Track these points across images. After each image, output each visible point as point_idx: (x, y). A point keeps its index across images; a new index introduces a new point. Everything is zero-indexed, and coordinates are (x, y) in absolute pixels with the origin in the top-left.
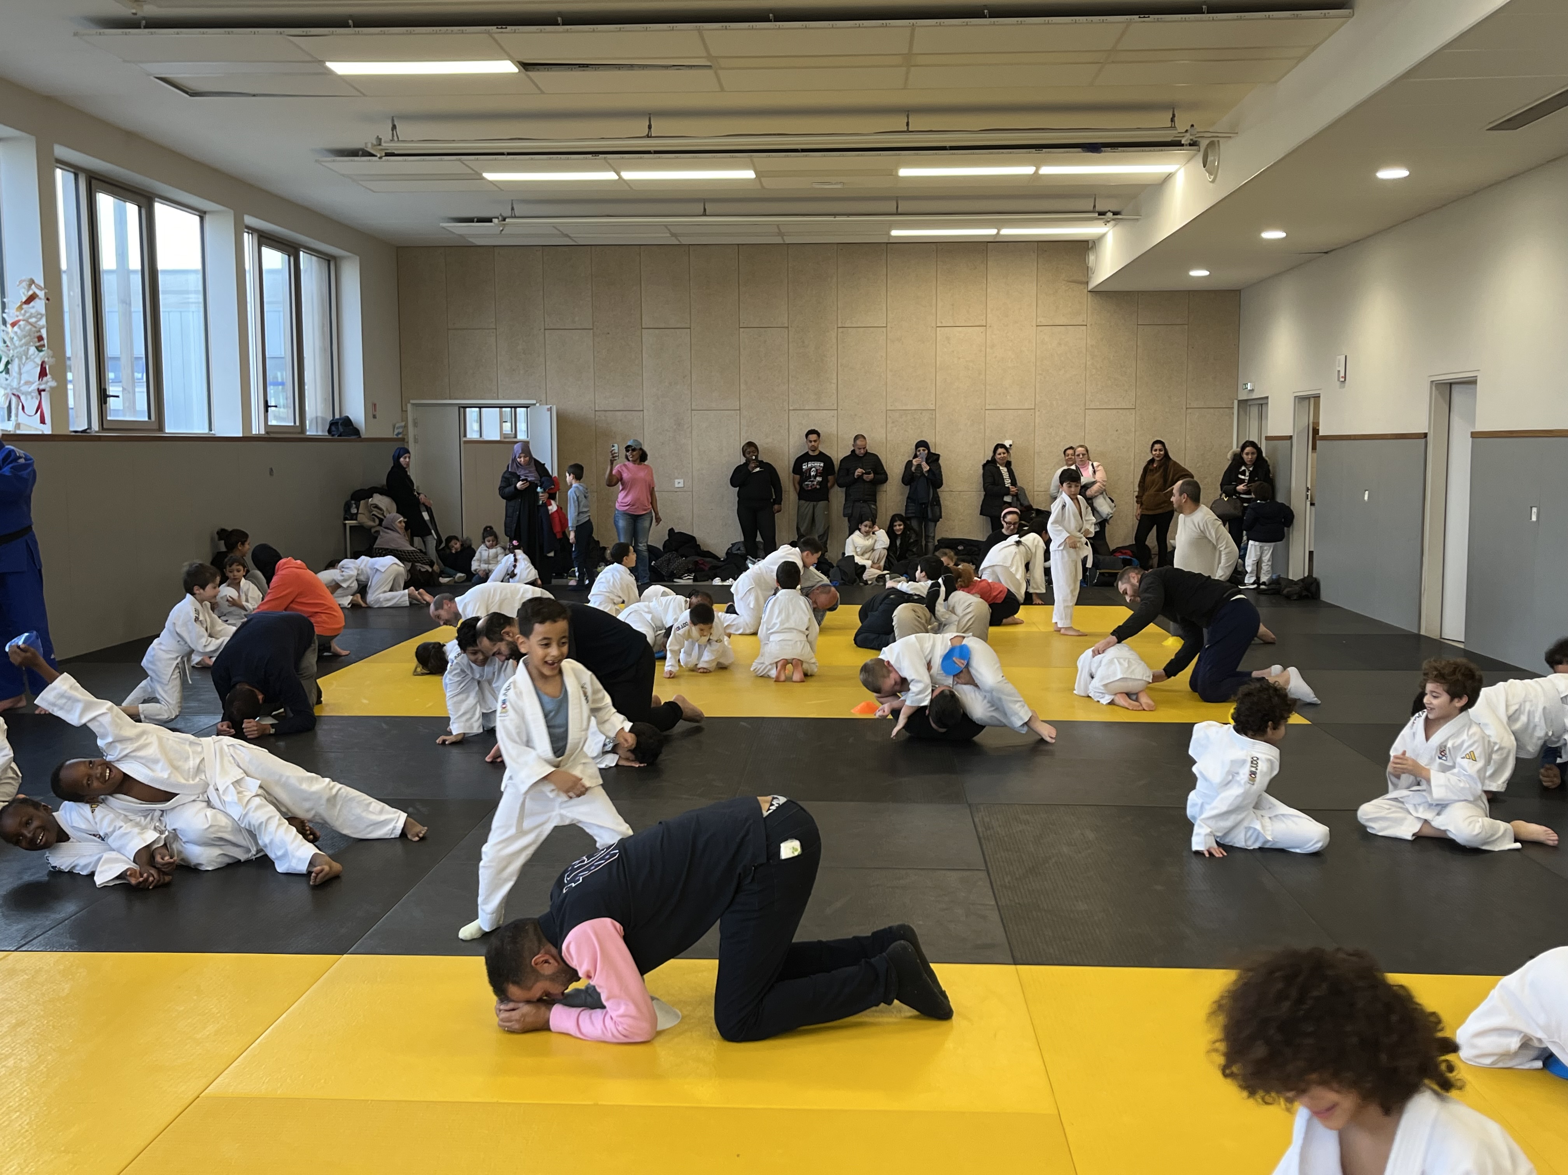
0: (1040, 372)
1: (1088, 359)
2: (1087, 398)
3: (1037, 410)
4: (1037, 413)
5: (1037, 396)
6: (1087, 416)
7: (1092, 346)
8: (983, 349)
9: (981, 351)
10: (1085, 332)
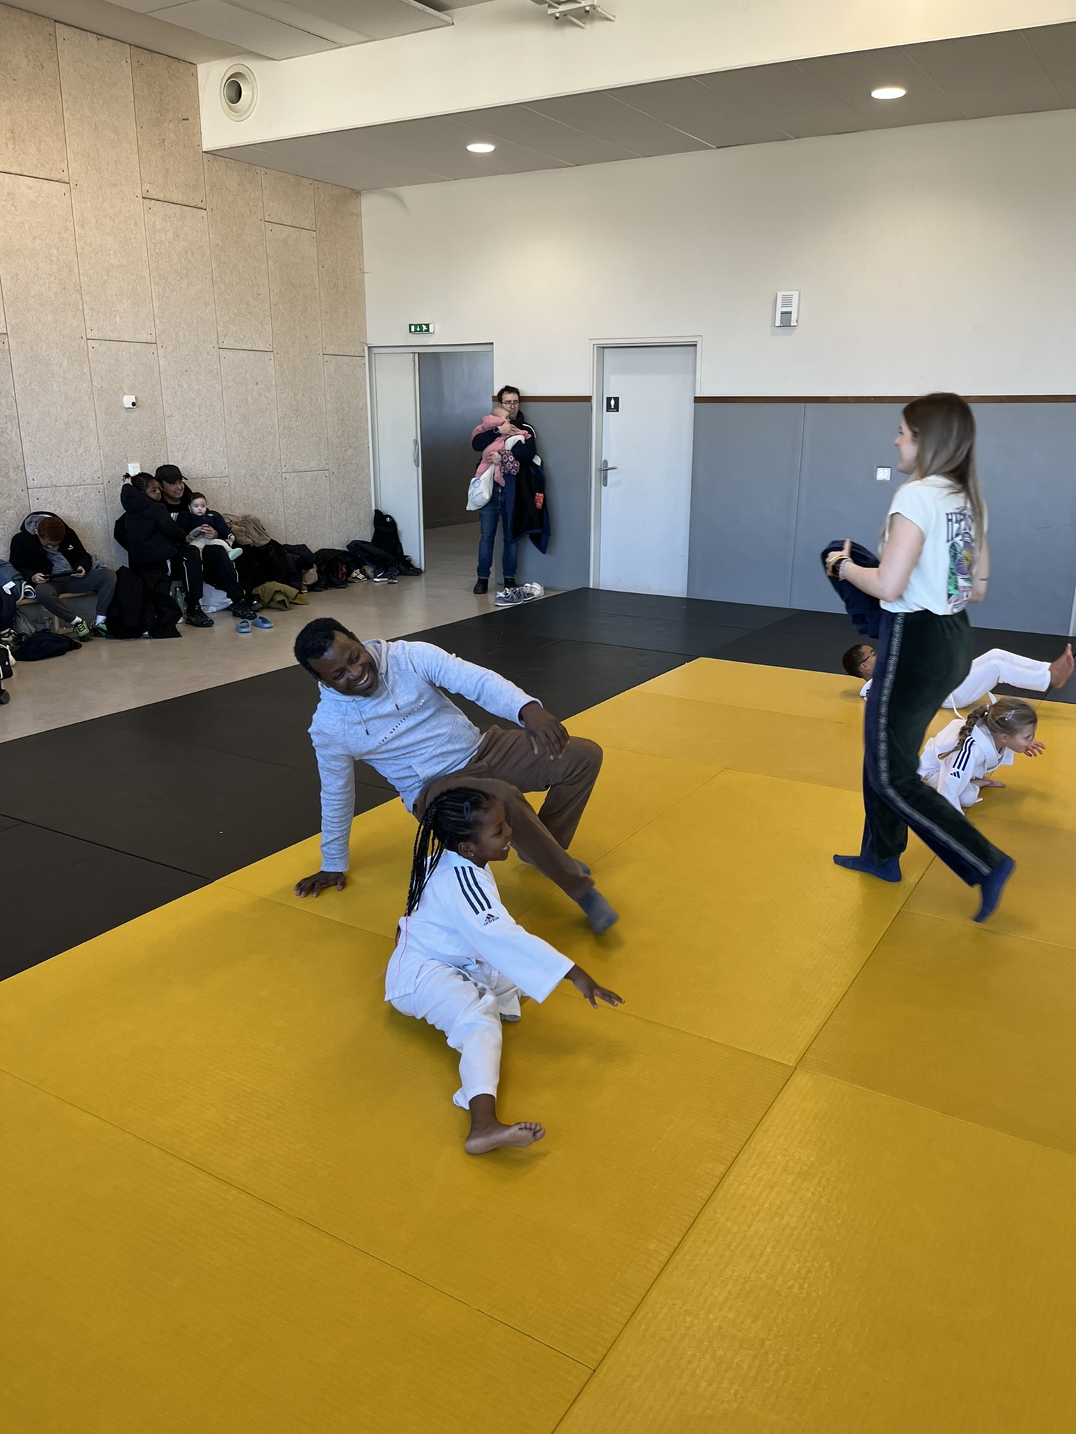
0: (157, 280)
1: (214, 266)
2: (219, 329)
3: (159, 346)
4: (161, 351)
5: (157, 322)
6: (222, 359)
7: (217, 245)
8: (70, 225)
9: (66, 229)
10: (205, 218)
